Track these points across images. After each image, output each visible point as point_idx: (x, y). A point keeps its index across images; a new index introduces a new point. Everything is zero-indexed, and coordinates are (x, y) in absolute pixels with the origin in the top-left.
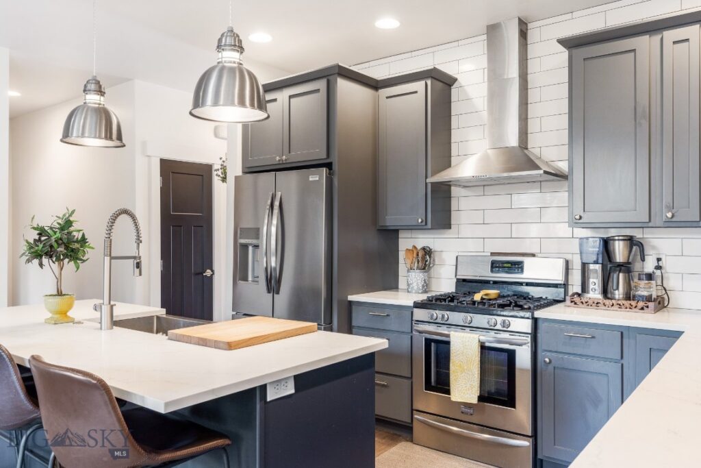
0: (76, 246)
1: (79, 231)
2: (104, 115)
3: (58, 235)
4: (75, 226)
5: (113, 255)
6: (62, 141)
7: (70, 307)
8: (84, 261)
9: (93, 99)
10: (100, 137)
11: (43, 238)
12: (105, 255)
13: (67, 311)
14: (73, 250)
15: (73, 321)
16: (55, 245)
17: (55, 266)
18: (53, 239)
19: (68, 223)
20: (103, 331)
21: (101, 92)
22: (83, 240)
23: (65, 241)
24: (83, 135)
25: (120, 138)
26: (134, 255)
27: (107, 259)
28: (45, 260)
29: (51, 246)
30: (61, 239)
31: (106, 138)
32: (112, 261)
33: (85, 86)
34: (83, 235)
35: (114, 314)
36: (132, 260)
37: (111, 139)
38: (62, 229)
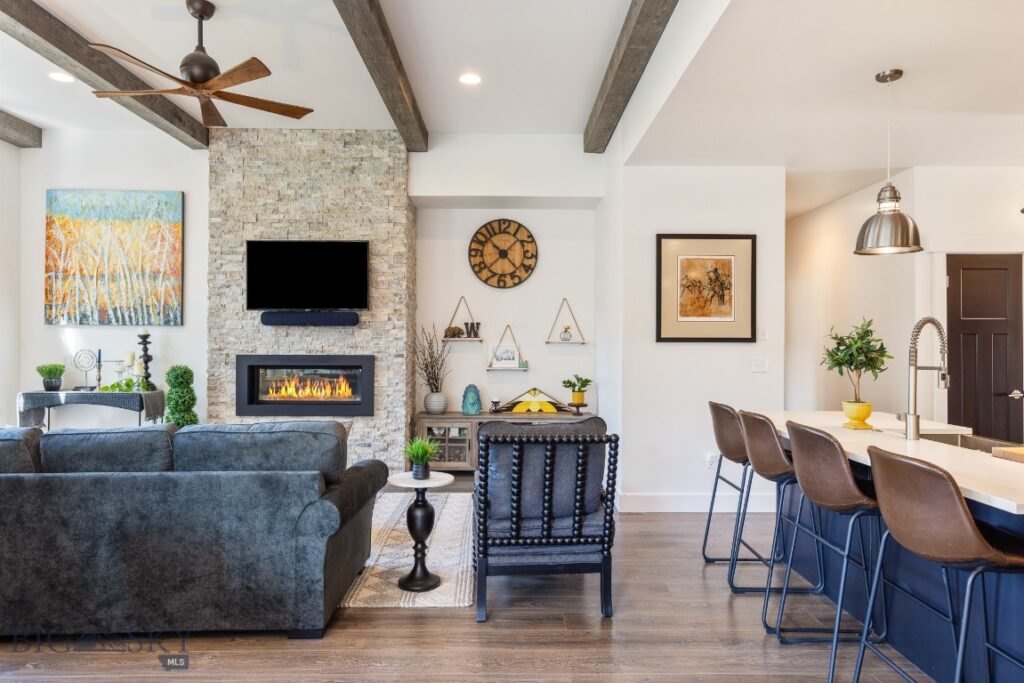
0: (874, 355)
1: (878, 341)
2: (899, 220)
3: (859, 344)
4: (875, 336)
5: (918, 365)
6: (855, 253)
7: (868, 415)
8: (882, 370)
9: (888, 206)
10: (896, 245)
11: (842, 348)
12: (910, 365)
13: (865, 419)
14: (872, 359)
15: (870, 428)
16: (855, 353)
17: (854, 374)
18: (854, 348)
19: (867, 333)
20: (908, 441)
21: (896, 197)
22: (882, 350)
23: (865, 350)
24: (878, 246)
25: (917, 241)
26: (938, 365)
27: (912, 369)
28: (845, 369)
29: (851, 355)
30: (861, 348)
31: (903, 245)
32: (919, 371)
33: (880, 195)
34: (882, 345)
35: (921, 427)
36: (936, 371)
37: (907, 245)
38: (862, 338)
